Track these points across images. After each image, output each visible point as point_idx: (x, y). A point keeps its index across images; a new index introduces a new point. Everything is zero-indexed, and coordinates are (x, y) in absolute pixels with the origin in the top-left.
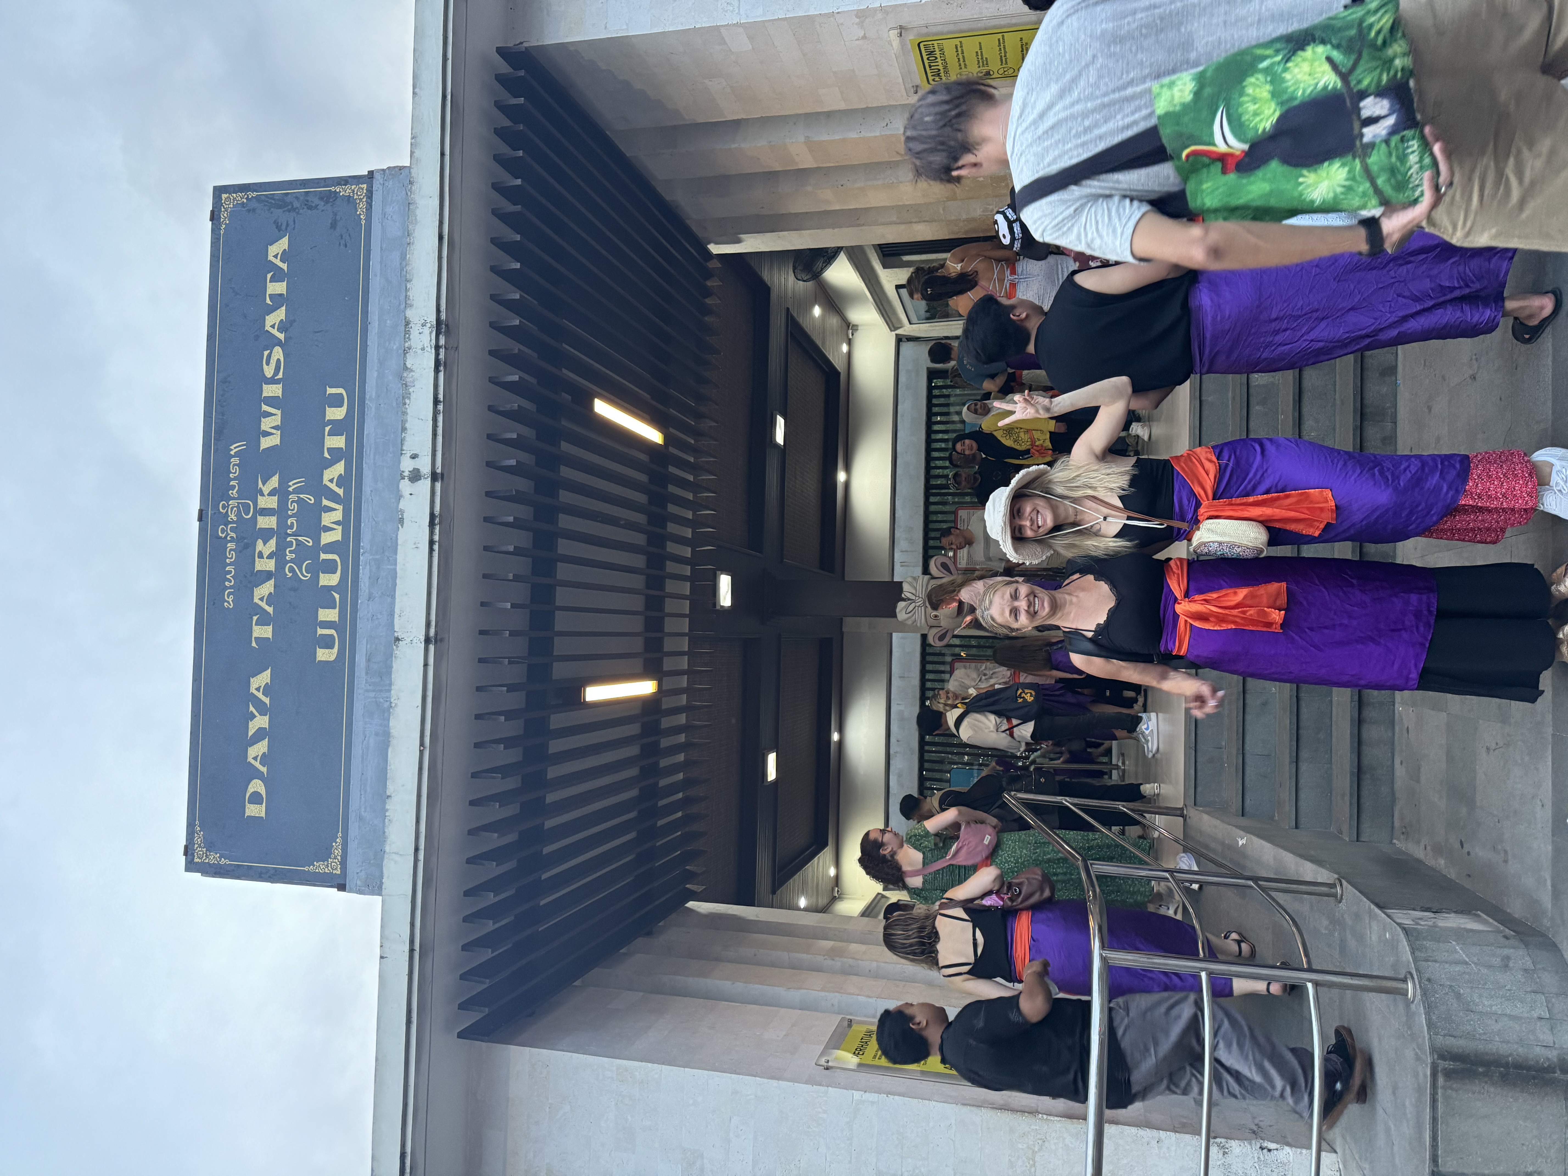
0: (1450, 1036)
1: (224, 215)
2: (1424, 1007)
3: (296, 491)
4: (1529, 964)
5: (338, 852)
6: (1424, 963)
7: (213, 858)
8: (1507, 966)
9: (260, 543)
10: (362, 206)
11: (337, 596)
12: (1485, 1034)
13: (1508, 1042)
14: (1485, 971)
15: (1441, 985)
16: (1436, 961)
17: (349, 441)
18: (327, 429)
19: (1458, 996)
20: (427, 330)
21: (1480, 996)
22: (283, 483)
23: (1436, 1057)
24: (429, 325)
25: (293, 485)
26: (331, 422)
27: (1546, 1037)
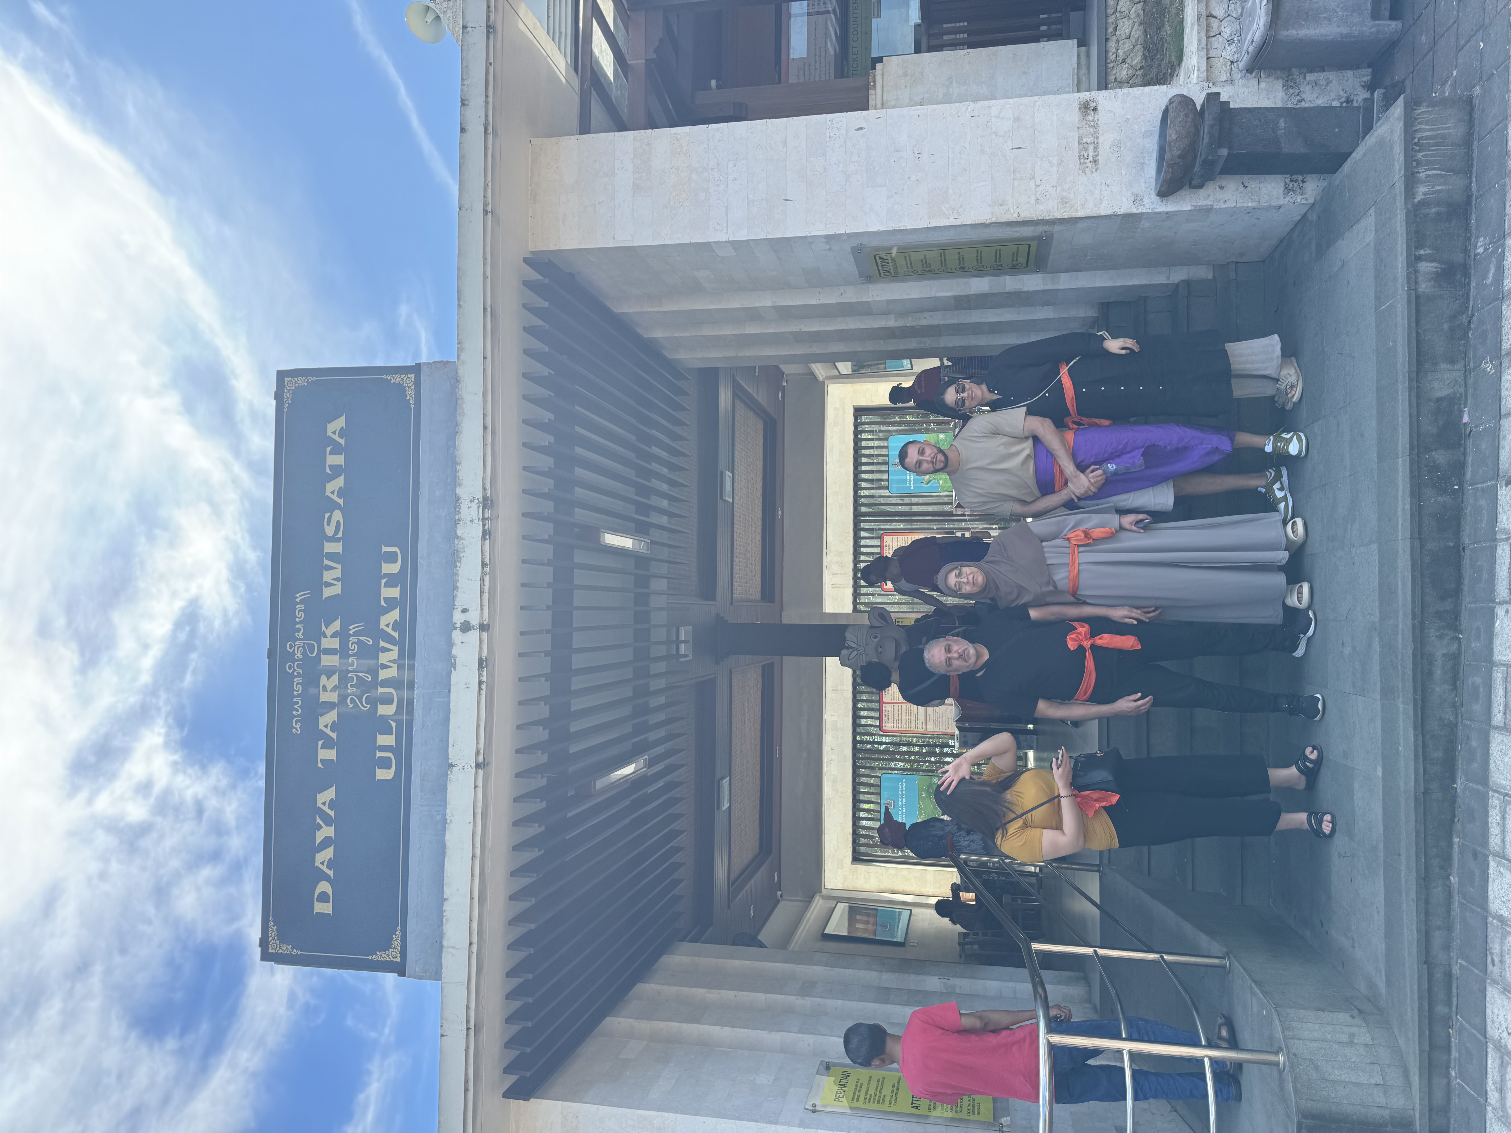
0: (1311, 1100)
1: (287, 396)
2: (1292, 1077)
3: (355, 634)
4: (1369, 1041)
5: (397, 942)
6: (1291, 1041)
7: (286, 949)
8: (1352, 1042)
9: (323, 678)
10: (410, 393)
11: (394, 724)
12: (1336, 1098)
13: (1353, 1104)
14: (1336, 1046)
15: (1304, 1059)
16: (1300, 1039)
17: (403, 593)
18: (383, 581)
19: (1317, 1068)
20: (474, 505)
21: (1333, 1067)
22: (344, 627)
23: (1300, 1116)
24: (476, 501)
25: (352, 630)
26: (386, 575)
27: (1381, 1100)
